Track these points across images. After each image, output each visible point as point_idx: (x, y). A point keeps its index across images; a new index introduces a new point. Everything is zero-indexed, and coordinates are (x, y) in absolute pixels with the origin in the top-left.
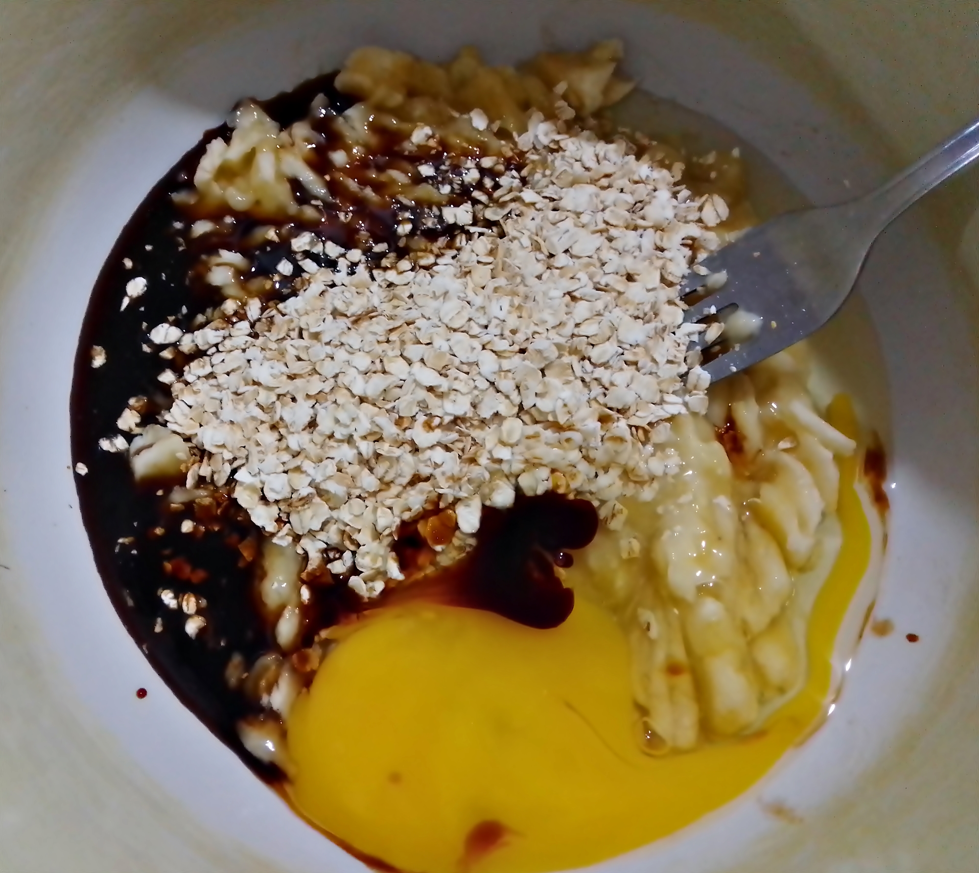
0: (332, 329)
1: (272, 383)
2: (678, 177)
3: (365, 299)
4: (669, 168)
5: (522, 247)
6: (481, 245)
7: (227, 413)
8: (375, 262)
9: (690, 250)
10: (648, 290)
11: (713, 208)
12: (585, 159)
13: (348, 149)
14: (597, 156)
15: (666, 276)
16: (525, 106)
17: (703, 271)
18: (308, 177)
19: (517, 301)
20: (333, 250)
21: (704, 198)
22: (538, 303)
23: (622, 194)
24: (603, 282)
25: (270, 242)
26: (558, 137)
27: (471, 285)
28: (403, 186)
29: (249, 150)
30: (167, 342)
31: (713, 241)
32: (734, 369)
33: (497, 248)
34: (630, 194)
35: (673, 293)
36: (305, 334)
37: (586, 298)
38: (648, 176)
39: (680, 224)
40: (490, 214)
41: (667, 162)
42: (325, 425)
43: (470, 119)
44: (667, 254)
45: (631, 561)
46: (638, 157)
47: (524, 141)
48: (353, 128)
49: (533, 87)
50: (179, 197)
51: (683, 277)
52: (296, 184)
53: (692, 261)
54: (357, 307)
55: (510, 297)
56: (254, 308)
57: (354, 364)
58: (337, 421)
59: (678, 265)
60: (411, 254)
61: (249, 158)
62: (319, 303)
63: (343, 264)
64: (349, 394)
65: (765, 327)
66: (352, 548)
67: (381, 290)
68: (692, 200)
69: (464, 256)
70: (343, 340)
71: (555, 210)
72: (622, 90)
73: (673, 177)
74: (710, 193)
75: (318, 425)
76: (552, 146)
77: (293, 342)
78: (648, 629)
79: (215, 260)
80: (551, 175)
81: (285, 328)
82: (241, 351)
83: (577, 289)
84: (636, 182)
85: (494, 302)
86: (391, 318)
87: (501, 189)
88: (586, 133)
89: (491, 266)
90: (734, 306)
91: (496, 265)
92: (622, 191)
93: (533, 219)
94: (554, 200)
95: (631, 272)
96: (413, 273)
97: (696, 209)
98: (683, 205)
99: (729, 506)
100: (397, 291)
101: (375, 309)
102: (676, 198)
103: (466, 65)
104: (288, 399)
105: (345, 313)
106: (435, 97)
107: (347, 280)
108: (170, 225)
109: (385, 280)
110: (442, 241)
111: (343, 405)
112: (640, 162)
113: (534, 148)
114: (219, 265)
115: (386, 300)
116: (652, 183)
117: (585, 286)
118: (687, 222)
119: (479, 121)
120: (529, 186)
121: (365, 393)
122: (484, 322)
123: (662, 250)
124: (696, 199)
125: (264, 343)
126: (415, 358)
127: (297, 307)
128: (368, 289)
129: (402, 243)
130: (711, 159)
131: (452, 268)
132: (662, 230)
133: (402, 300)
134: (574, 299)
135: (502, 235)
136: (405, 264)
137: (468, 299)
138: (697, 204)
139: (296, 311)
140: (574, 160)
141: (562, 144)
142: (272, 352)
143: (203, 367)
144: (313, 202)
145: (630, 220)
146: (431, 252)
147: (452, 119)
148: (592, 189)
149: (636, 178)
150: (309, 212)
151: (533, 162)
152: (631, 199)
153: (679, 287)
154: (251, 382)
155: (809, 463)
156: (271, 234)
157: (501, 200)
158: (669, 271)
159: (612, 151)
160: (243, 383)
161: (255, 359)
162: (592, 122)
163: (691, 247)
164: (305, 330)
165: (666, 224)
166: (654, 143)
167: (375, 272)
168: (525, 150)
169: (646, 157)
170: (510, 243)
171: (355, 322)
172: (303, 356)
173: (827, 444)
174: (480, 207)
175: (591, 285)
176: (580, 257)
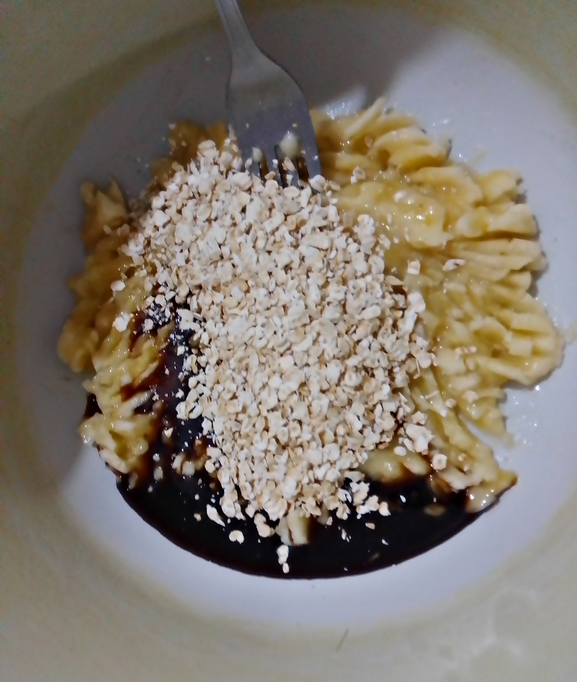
2: (182, 167)
4: (174, 172)
7: (278, 476)
11: (207, 150)
15: (245, 189)
17: (249, 162)
21: (199, 154)
26: (140, 239)
29: (111, 435)
32: (316, 157)
36: (239, 418)
38: (177, 186)
41: (170, 172)
43: (118, 292)
46: (163, 189)
47: (137, 260)
49: (104, 246)
50: (132, 485)
51: (250, 176)
52: (138, 410)
56: (212, 451)
59: (241, 178)
61: (116, 436)
65: (295, 131)
68: (199, 162)
72: (115, 190)
73: (181, 171)
74: (196, 149)
76: (145, 243)
77: (244, 427)
79: (178, 471)
80: (165, 249)
82: (239, 463)
87: (168, 282)
90: (277, 148)
92: (184, 205)
95: (240, 208)
96: (213, 348)
100: (223, 359)
102: (194, 172)
103: (80, 286)
106: (97, 311)
109: (214, 365)
112: (167, 188)
113: (143, 255)
114: (182, 470)
116: (182, 184)
117: (246, 239)
119: (119, 286)
120: (169, 263)
124: (198, 158)
130: (173, 143)
132: (216, 186)
135: (200, 287)
136: (206, 352)
138: (203, 160)
141: (145, 237)
143: (246, 487)
145: (206, 205)
146: (201, 334)
147: (114, 302)
151: (153, 258)
156: (168, 432)
157: (176, 283)
158: (243, 186)
161: (247, 455)
162: (133, 215)
166: (156, 177)
168: (143, 261)
169: (165, 184)
172: (254, 422)
176: (226, 238)
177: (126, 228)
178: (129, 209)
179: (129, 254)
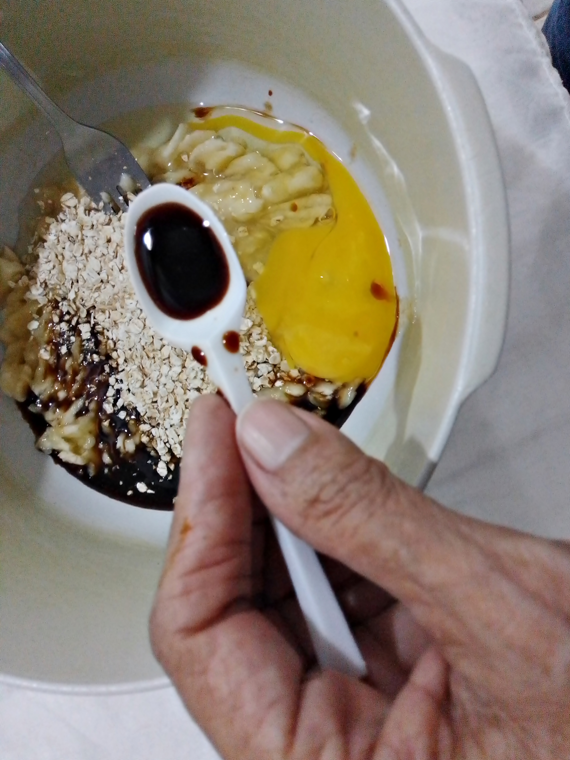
0: (151, 387)
1: (180, 412)
2: (53, 220)
3: (134, 372)
4: (49, 225)
5: (99, 296)
6: (100, 317)
8: (114, 370)
9: (91, 211)
10: (115, 231)
11: (68, 201)
12: (49, 269)
13: (56, 392)
14: (46, 262)
15: (106, 223)
16: (24, 302)
17: (101, 204)
18: (74, 409)
19: (127, 296)
20: (111, 392)
21: (63, 206)
22: (126, 286)
23: (66, 248)
24: (113, 254)
25: (110, 424)
26: (39, 284)
27: (121, 320)
28: (73, 361)
29: (63, 440)
30: (166, 468)
31: (85, 200)
33: (101, 309)
34: (66, 244)
35: (114, 219)
36: (155, 400)
37: (122, 261)
38: (55, 235)
39: (78, 217)
40: (84, 314)
41: (46, 226)
42: (197, 383)
43: (34, 330)
44: (95, 223)
45: (249, 231)
46: (45, 241)
47: (42, 301)
48: (45, 390)
49: (13, 298)
50: (92, 472)
51: (106, 214)
52: (79, 414)
53: (97, 210)
54: (138, 376)
55: (125, 300)
56: (144, 427)
57: (167, 373)
58: (195, 377)
59: (100, 217)
60: (109, 352)
61: (68, 439)
62: (139, 395)
63: (117, 386)
64: (182, 374)
65: (127, 172)
66: (256, 364)
67: (128, 365)
68: (65, 212)
69: (107, 325)
70: (156, 380)
71: (78, 282)
72: (9, 252)
73: (53, 222)
74: (60, 203)
75: (198, 387)
76: (43, 286)
77: (159, 405)
79: (122, 450)
80: (60, 285)
81: (153, 410)
82: (167, 431)
83: (118, 267)
84: (59, 241)
85: (128, 307)
86: (142, 358)
87: (69, 310)
88: (34, 269)
89: (111, 311)
90: (118, 188)
91: (110, 308)
92: (64, 248)
93: (84, 292)
94: (72, 283)
95: (106, 240)
96: (118, 350)
97: (69, 210)
98: (68, 216)
99: (217, 185)
100: (128, 357)
101: (139, 367)
102: (64, 220)
103: (4, 335)
104: (187, 403)
105: (142, 381)
106: (23, 350)
107: (125, 383)
108: (107, 474)
109: (123, 363)
110: (100, 338)
111: (187, 376)
112: (47, 240)
113: (46, 295)
114: (125, 448)
115: (133, 362)
116: (58, 233)
117: (116, 263)
118: (77, 214)
119: (34, 325)
120: (66, 296)
121: (180, 366)
122: (139, 311)
123: (93, 225)
124: (64, 209)
125: (161, 419)
126: (161, 343)
127: (142, 406)
128: (129, 372)
129: (103, 358)
130: (41, 203)
131: (114, 331)
132: (82, 226)
133: (132, 354)
134: (123, 268)
135: (94, 307)
136: (114, 355)
137: (129, 321)
138: (67, 210)
139: (143, 406)
140: (50, 274)
141: (42, 281)
142: (165, 415)
143: (176, 448)
144: (87, 405)
145: (79, 243)
146: (106, 342)
147: (35, 339)
148: (65, 264)
149: (56, 241)
150: (92, 406)
151: (53, 295)
152: (68, 244)
153: (111, 216)
154: (181, 423)
155: (193, 146)
156: (106, 423)
157: (75, 309)
158: (103, 221)
159: (43, 255)
160: (182, 427)
161: (170, 423)
162: (28, 267)
163: (90, 211)
164: (152, 400)
165: (79, 224)
166: (36, 233)
167: (120, 370)
168: (47, 300)
169: (45, 237)
170: (97, 303)
171: (146, 376)
172: (166, 399)
173: (182, 138)
174: (80, 320)
175: (115, 260)
176: (101, 266)
177: (25, 278)
178: (23, 264)
179: (34, 298)
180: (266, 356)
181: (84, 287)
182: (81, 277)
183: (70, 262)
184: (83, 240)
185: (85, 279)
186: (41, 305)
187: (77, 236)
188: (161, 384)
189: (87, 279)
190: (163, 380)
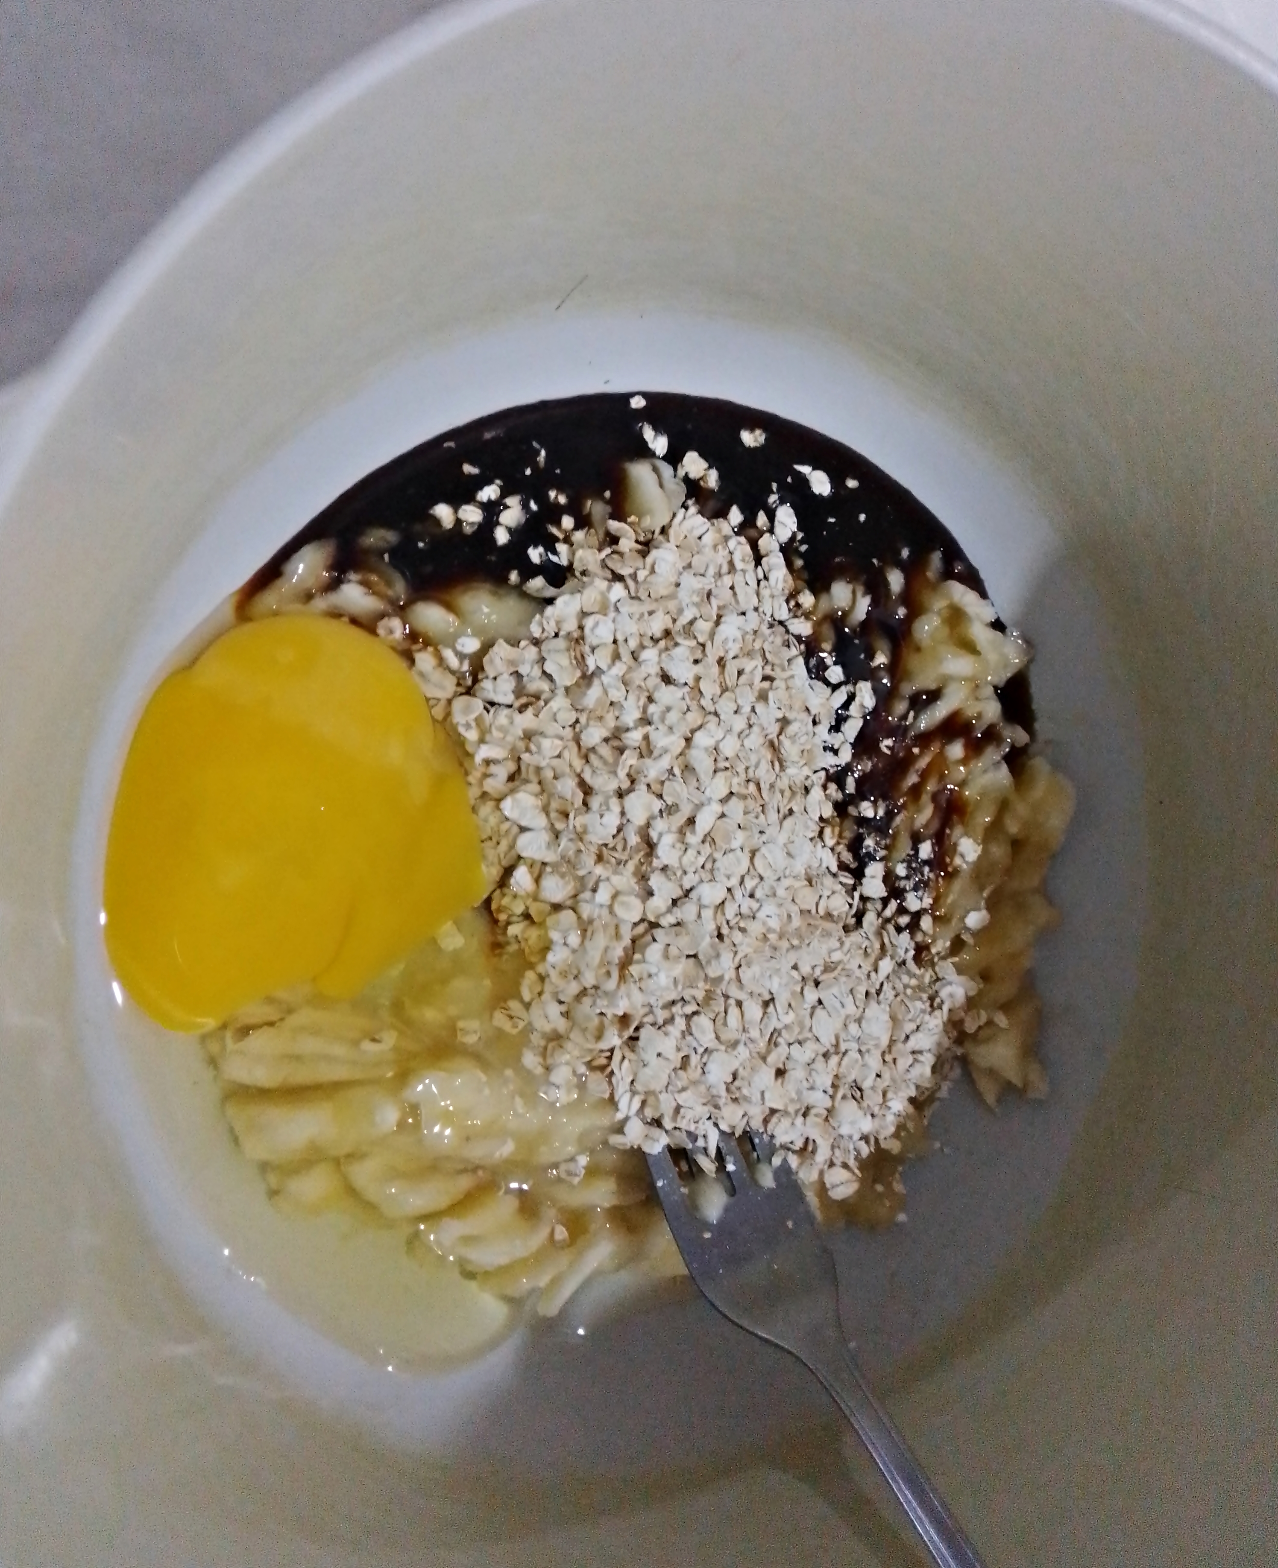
0: (768, 715)
1: (718, 639)
2: (883, 1145)
3: (796, 759)
4: (896, 1135)
5: (830, 952)
6: (840, 904)
7: (690, 582)
8: (837, 777)
9: (801, 1148)
10: (763, 1093)
11: (843, 1181)
12: (919, 1035)
13: (964, 761)
14: (920, 1052)
15: (777, 1115)
16: (985, 976)
17: (777, 1161)
18: (940, 711)
19: (772, 937)
20: (852, 728)
21: (857, 1171)
22: (768, 961)
23: (874, 1075)
24: (780, 1040)
25: (871, 656)
26: (945, 1008)
27: (797, 884)
28: (912, 820)
29: (978, 648)
30: (776, 523)
31: (807, 1176)
32: (660, 1184)
33: (834, 921)
34: (872, 1085)
35: (755, 1122)
36: (766, 684)
37: (765, 1019)
38: (889, 1108)
39: (832, 1140)
40: (870, 919)
41: (903, 1134)
42: (666, 695)
43: (977, 909)
44: (800, 1120)
45: (453, 1030)
46: (912, 1100)
47: (946, 969)
48: (985, 771)
49: (1006, 990)
50: (936, 559)
51: (772, 1137)
52: (934, 696)
53: (786, 1148)
54: (790, 750)
55: (778, 930)
56: (803, 628)
57: (728, 736)
58: (668, 709)
59: (786, 1133)
60: (838, 820)
61: (969, 647)
62: (798, 705)
63: (838, 738)
64: (695, 726)
65: (706, 1225)
66: (517, 704)
67: (803, 779)
68: (856, 1158)
69: (829, 881)
70: (755, 729)
71: (867, 993)
72: (989, 1092)
73: (885, 1139)
74: (862, 1181)
75: (666, 684)
76: (938, 1000)
77: (760, 668)
78: (374, 1040)
79: (860, 590)
80: (905, 994)
81: (777, 661)
82: (756, 605)
83: (776, 1010)
84: (884, 1094)
85: (777, 911)
86: (772, 786)
87: (896, 934)
88: (946, 1043)
89: (814, 911)
90: (732, 1191)
91: (814, 918)
92: (878, 1076)
93: (860, 967)
94: (878, 994)
95: (787, 1075)
97: (847, 1161)
98: (851, 1147)
101: (782, 768)
102: (861, 1139)
103: (1041, 914)
104: (699, 655)
105: (783, 734)
106: (1009, 872)
107: (818, 742)
108: (907, 543)
110: (847, 857)
111: (684, 719)
112: (906, 1103)
113: (938, 979)
114: (854, 593)
115: (792, 783)
116: (881, 1113)
118: (833, 1148)
119: (975, 919)
120: (896, 968)
121: (694, 747)
122: (758, 894)
123: (805, 1115)
124: (857, 1164)
125: (763, 635)
126: (726, 809)
127: (796, 678)
128: (806, 764)
129: (852, 810)
131: (817, 865)
132: (826, 1119)
133: (790, 801)
134: (766, 1004)
135: (846, 929)
137: (782, 879)
138: (852, 1163)
139: (792, 677)
140: (918, 1024)
141: (937, 1013)
142: (751, 640)
143: (743, 560)
144: (912, 714)
145: (843, 1081)
146: (838, 843)
147: (982, 889)
148: (885, 1041)
149: (890, 1095)
150: (901, 707)
151: (923, 976)
152: (866, 1085)
153: (761, 1131)
154: (721, 613)
155: (538, 1259)
156: (881, 659)
159: (924, 1070)
160: (721, 604)
161: (746, 621)
163: (804, 1149)
164: (771, 685)
165: (834, 1125)
166: (926, 1122)
167: (823, 774)
168: (937, 969)
170: (837, 938)
171: (772, 744)
172: (743, 678)
173: (556, 1282)
174: (879, 906)
175: (779, 1026)
179: (963, 979)
180: (488, 718)
181: (857, 978)
182: (857, 1003)
183: (873, 1043)
184: (834, 1086)
185: (851, 996)
186: (950, 960)
187: (844, 1097)
188: (745, 716)
189: (848, 996)
190: (739, 723)
